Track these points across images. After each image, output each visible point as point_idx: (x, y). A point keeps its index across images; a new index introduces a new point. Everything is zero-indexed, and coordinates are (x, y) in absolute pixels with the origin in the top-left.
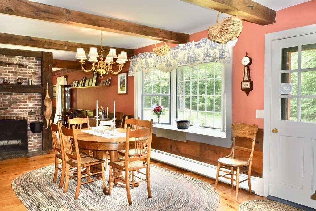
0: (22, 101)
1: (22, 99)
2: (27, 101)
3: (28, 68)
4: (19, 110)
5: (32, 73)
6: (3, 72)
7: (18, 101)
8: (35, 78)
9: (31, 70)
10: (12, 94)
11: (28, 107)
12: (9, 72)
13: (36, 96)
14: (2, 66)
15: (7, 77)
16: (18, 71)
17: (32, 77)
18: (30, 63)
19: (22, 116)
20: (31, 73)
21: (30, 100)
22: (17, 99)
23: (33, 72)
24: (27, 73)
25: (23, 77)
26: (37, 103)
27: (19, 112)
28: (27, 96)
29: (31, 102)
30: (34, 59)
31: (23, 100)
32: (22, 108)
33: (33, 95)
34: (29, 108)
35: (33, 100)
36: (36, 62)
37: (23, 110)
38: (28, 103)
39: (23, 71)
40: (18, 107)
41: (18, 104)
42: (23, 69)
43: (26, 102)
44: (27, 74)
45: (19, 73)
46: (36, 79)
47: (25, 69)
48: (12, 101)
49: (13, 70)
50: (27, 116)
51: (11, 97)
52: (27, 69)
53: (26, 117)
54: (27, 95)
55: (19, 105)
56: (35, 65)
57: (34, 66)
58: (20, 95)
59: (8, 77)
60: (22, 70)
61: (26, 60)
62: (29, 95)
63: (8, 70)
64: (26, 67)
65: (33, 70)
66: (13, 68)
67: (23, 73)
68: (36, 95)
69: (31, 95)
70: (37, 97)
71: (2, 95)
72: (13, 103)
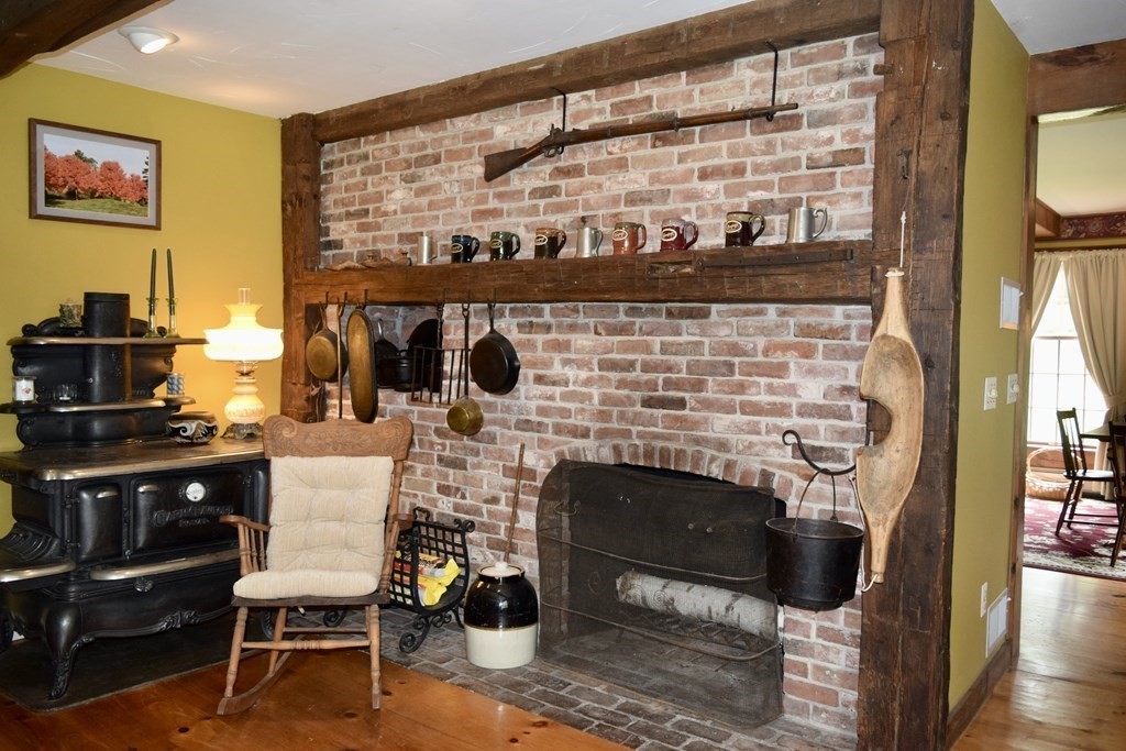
0: (760, 358)
1: (760, 347)
2: (792, 359)
3: (810, 126)
4: (739, 417)
5: (835, 154)
6: (673, 181)
7: (736, 360)
8: (855, 189)
9: (824, 133)
10: (706, 314)
11: (794, 402)
12: (704, 175)
13: (847, 327)
14: (672, 143)
15: (692, 205)
16: (749, 160)
17: (833, 186)
18: (821, 89)
19: (757, 467)
20: (830, 159)
21: (807, 353)
22: (735, 349)
23: (840, 144)
24: (797, 166)
25: (775, 195)
26: (852, 381)
27: (741, 431)
28: (787, 325)
29: (811, 372)
30: (850, 50)
31: (766, 352)
32: (756, 409)
33: (830, 315)
34: (800, 414)
35: (830, 353)
36: (862, 71)
37: (764, 421)
38: (792, 378)
39: (781, 154)
40: (738, 398)
41: (737, 377)
42: (778, 136)
43: (780, 370)
44: (803, 171)
45: (757, 169)
46: (857, 196)
47: (789, 135)
48: (707, 357)
49: (724, 160)
50: (782, 467)
51: (703, 333)
52: (804, 131)
53: (778, 473)
54: (792, 321)
55: (741, 388)
56: (858, 90)
57: (847, 104)
58: (751, 321)
59: (698, 209)
60: (770, 148)
61: (797, 71)
62: (805, 320)
63: (697, 165)
64: (794, 123)
65: (836, 137)
66: (724, 144)
67: (776, 167)
68: (848, 317)
69: (812, 320)
70: (854, 334)
71: (663, 319)
72: (713, 369)
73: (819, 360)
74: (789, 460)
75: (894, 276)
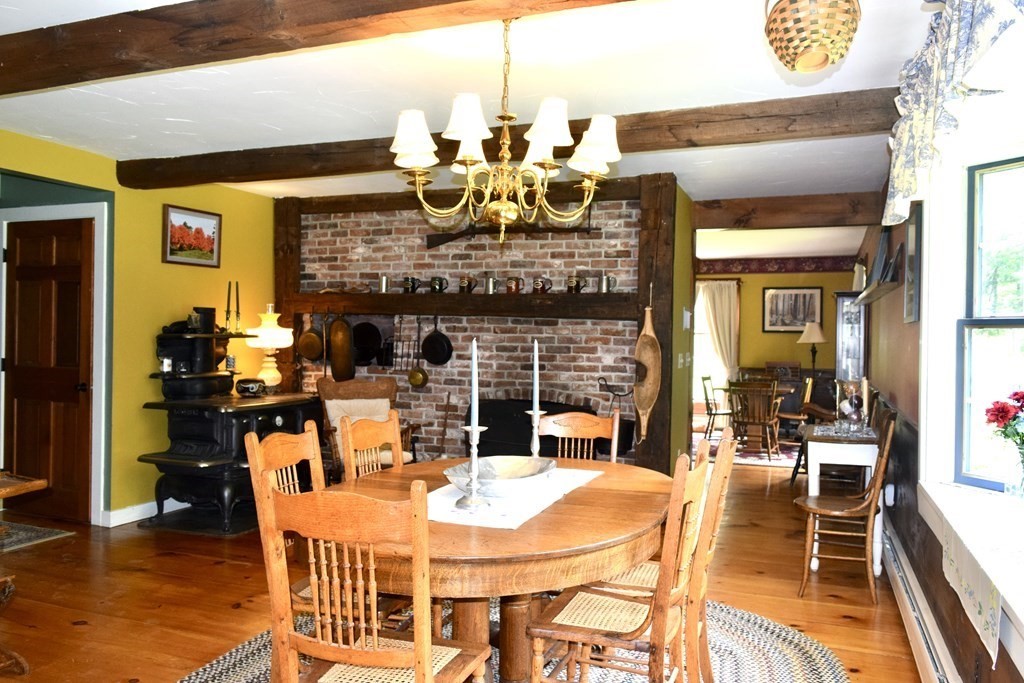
0: (583, 345)
1: (583, 340)
2: (599, 345)
3: (606, 238)
4: (573, 373)
5: (618, 252)
6: (537, 257)
7: (572, 346)
8: (626, 268)
9: (613, 242)
10: (556, 324)
11: (600, 365)
12: (554, 256)
13: (624, 331)
14: (536, 239)
15: (548, 270)
16: (576, 251)
17: (617, 266)
18: (611, 222)
19: (582, 396)
20: (615, 254)
21: (606, 342)
22: (571, 340)
23: (620, 248)
24: (600, 256)
25: (589, 268)
26: (627, 355)
27: (574, 379)
28: (596, 330)
29: (608, 351)
30: (624, 206)
31: (586, 342)
32: (582, 369)
33: (617, 325)
34: (603, 371)
35: (616, 342)
36: (630, 216)
37: (585, 374)
38: (599, 354)
39: (592, 250)
40: (573, 364)
41: (572, 354)
42: (591, 241)
43: (593, 350)
44: (603, 258)
45: (580, 255)
46: (628, 272)
47: (597, 241)
48: (556, 344)
49: (564, 249)
50: (595, 395)
51: (554, 333)
52: (603, 240)
53: (593, 398)
54: (599, 328)
55: (574, 359)
56: (628, 225)
57: (623, 230)
58: (579, 327)
59: (550, 272)
60: (587, 246)
61: (600, 212)
62: (605, 327)
63: (550, 251)
64: (599, 236)
65: (618, 244)
66: (564, 242)
67: (591, 255)
68: (624, 326)
69: (609, 327)
70: (627, 334)
71: (533, 326)
72: (560, 350)
73: (612, 345)
74: (598, 392)
75: (648, 310)
